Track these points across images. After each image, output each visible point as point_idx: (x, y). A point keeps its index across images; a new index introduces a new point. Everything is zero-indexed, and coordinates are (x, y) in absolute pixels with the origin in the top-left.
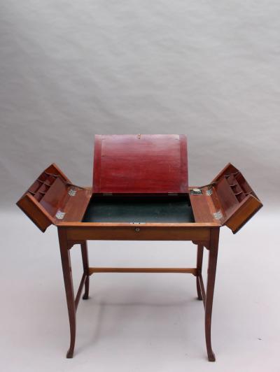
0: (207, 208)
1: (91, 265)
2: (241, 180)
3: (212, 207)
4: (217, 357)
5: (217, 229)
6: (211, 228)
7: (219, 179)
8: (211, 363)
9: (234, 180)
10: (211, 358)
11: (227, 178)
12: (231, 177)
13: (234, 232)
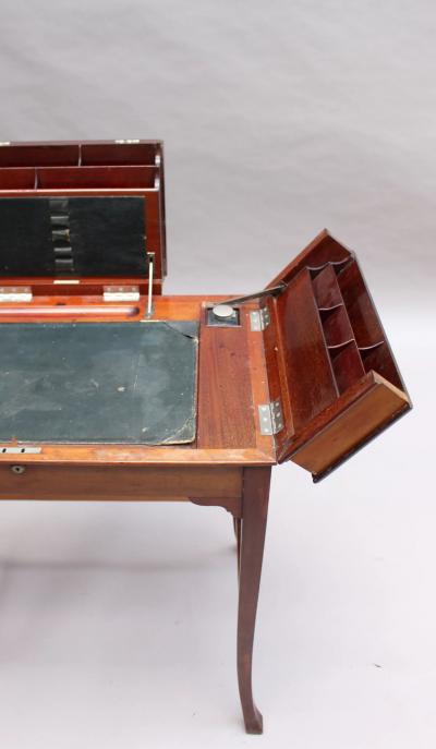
0: (244, 378)
2: (352, 284)
3: (260, 382)
5: (266, 470)
6: (244, 469)
7: (291, 275)
9: (332, 285)
11: (314, 275)
12: (327, 276)
13: (317, 478)
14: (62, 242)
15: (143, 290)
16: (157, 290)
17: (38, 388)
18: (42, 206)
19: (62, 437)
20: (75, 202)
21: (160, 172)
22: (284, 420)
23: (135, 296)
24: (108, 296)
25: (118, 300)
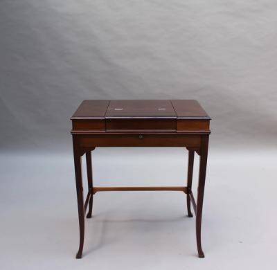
1: (95, 185)
8: (201, 259)
10: (201, 255)
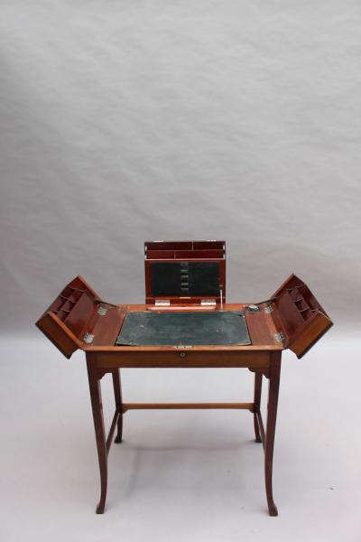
0: (266, 327)
1: (125, 401)
2: (307, 294)
3: (272, 327)
4: (279, 511)
5: (279, 352)
6: (271, 352)
7: (280, 293)
8: (273, 518)
9: (298, 294)
10: (273, 511)
11: (290, 291)
12: (295, 291)
13: (299, 357)
14: (185, 281)
15: (218, 301)
16: (224, 301)
17: (183, 331)
18: (177, 265)
19: (199, 344)
20: (191, 264)
21: (224, 252)
22: (285, 336)
23: (215, 304)
24: (202, 304)
25: (208, 305)
